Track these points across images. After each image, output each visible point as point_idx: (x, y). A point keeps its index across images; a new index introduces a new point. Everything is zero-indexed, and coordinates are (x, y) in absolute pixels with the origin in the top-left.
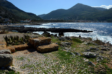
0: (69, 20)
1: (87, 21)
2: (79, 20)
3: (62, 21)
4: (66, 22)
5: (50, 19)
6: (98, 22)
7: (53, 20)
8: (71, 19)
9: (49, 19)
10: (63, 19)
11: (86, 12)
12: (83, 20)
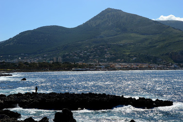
0: (80, 63)
1: (140, 65)
2: (112, 64)
3: (56, 67)
4: (69, 68)
5: (15, 61)
6: (175, 68)
7: (26, 63)
8: (87, 59)
9: (12, 58)
10: (60, 59)
11: (133, 35)
12: (125, 62)
